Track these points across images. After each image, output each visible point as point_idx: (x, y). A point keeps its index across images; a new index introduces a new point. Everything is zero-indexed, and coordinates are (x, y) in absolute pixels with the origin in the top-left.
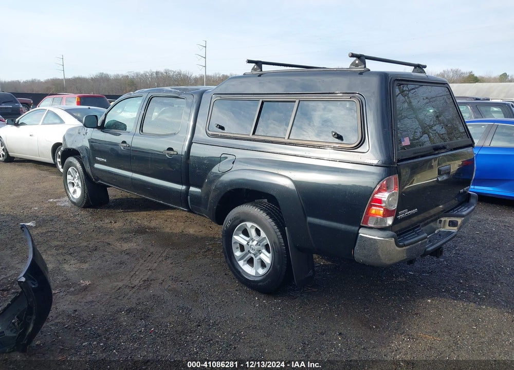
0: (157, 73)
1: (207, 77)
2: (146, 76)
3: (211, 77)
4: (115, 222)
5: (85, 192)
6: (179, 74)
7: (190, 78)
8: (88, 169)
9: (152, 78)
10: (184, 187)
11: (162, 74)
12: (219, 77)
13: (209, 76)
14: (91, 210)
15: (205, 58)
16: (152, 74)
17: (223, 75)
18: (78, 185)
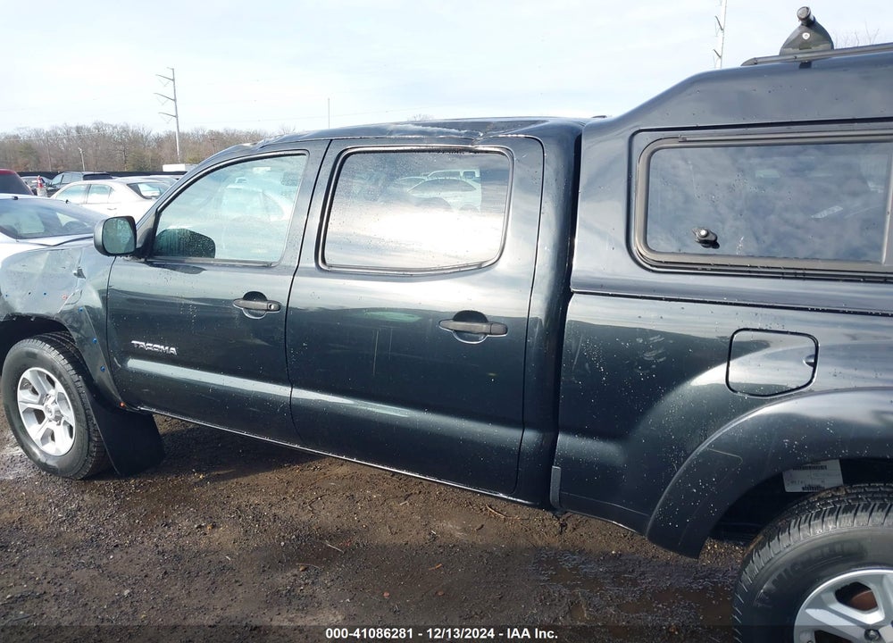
0: (78, 129)
1: (182, 136)
2: (56, 134)
3: (188, 134)
4: (214, 527)
5: (90, 439)
6: (125, 130)
7: (147, 139)
8: (102, 375)
9: (69, 140)
10: (530, 436)
11: (89, 130)
12: (203, 135)
13: (183, 134)
14: (110, 485)
15: (175, 100)
16: (68, 132)
17: (212, 133)
18: (58, 418)
